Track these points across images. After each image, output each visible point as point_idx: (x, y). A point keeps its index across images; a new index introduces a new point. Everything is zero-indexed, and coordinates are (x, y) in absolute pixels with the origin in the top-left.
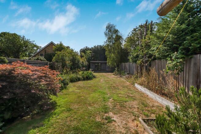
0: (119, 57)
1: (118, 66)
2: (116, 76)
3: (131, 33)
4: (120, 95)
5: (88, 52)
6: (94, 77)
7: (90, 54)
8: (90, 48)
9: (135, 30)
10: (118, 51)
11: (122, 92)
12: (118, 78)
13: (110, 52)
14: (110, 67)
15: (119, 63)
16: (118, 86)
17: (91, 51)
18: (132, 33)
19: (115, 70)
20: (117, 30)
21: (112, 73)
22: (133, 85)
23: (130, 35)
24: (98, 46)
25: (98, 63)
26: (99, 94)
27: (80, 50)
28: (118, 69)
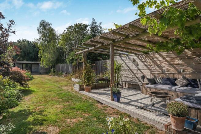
0: (55, 57)
1: (54, 67)
3: (66, 31)
6: (33, 78)
9: (70, 27)
10: (54, 51)
12: (57, 78)
14: (44, 68)
15: (56, 64)
18: (68, 30)
19: (51, 71)
20: (53, 29)
21: (48, 75)
22: (70, 80)
23: (65, 32)
25: (27, 64)
28: (54, 70)
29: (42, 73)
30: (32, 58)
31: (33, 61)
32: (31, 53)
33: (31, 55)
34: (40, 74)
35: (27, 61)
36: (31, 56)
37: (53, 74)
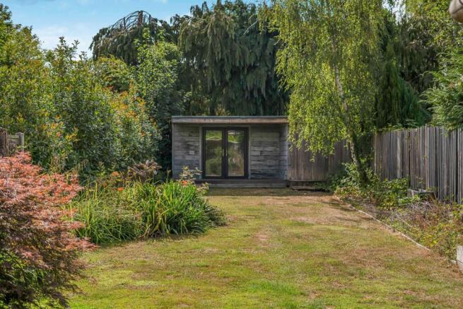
0: (371, 83)
1: (363, 146)
2: (349, 215)
4: (369, 298)
5: (157, 50)
6: (214, 219)
7: (166, 63)
8: (165, 25)
10: (364, 47)
11: (382, 287)
12: (365, 225)
13: (308, 52)
14: (309, 154)
15: (374, 130)
16: (359, 262)
17: (174, 47)
19: (345, 174)
21: (327, 198)
22: (446, 259)
24: (219, 7)
25: (224, 129)
26: (260, 293)
27: (96, 39)
28: (360, 168)
29: (297, 183)
30: (256, 94)
31: (257, 114)
32: (252, 68)
33: (250, 81)
34: (290, 187)
35: (232, 111)
36: (249, 85)
37: (358, 192)
